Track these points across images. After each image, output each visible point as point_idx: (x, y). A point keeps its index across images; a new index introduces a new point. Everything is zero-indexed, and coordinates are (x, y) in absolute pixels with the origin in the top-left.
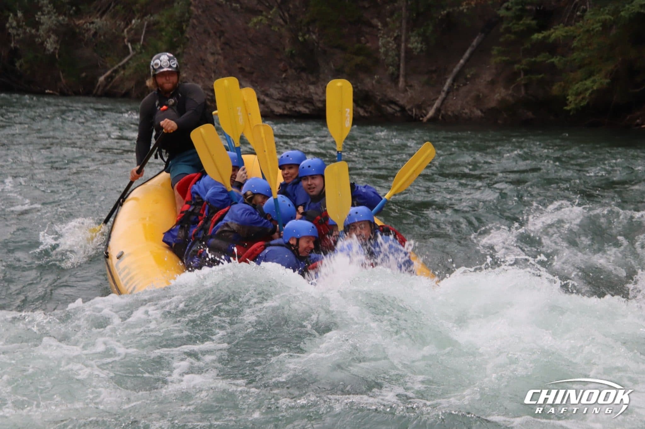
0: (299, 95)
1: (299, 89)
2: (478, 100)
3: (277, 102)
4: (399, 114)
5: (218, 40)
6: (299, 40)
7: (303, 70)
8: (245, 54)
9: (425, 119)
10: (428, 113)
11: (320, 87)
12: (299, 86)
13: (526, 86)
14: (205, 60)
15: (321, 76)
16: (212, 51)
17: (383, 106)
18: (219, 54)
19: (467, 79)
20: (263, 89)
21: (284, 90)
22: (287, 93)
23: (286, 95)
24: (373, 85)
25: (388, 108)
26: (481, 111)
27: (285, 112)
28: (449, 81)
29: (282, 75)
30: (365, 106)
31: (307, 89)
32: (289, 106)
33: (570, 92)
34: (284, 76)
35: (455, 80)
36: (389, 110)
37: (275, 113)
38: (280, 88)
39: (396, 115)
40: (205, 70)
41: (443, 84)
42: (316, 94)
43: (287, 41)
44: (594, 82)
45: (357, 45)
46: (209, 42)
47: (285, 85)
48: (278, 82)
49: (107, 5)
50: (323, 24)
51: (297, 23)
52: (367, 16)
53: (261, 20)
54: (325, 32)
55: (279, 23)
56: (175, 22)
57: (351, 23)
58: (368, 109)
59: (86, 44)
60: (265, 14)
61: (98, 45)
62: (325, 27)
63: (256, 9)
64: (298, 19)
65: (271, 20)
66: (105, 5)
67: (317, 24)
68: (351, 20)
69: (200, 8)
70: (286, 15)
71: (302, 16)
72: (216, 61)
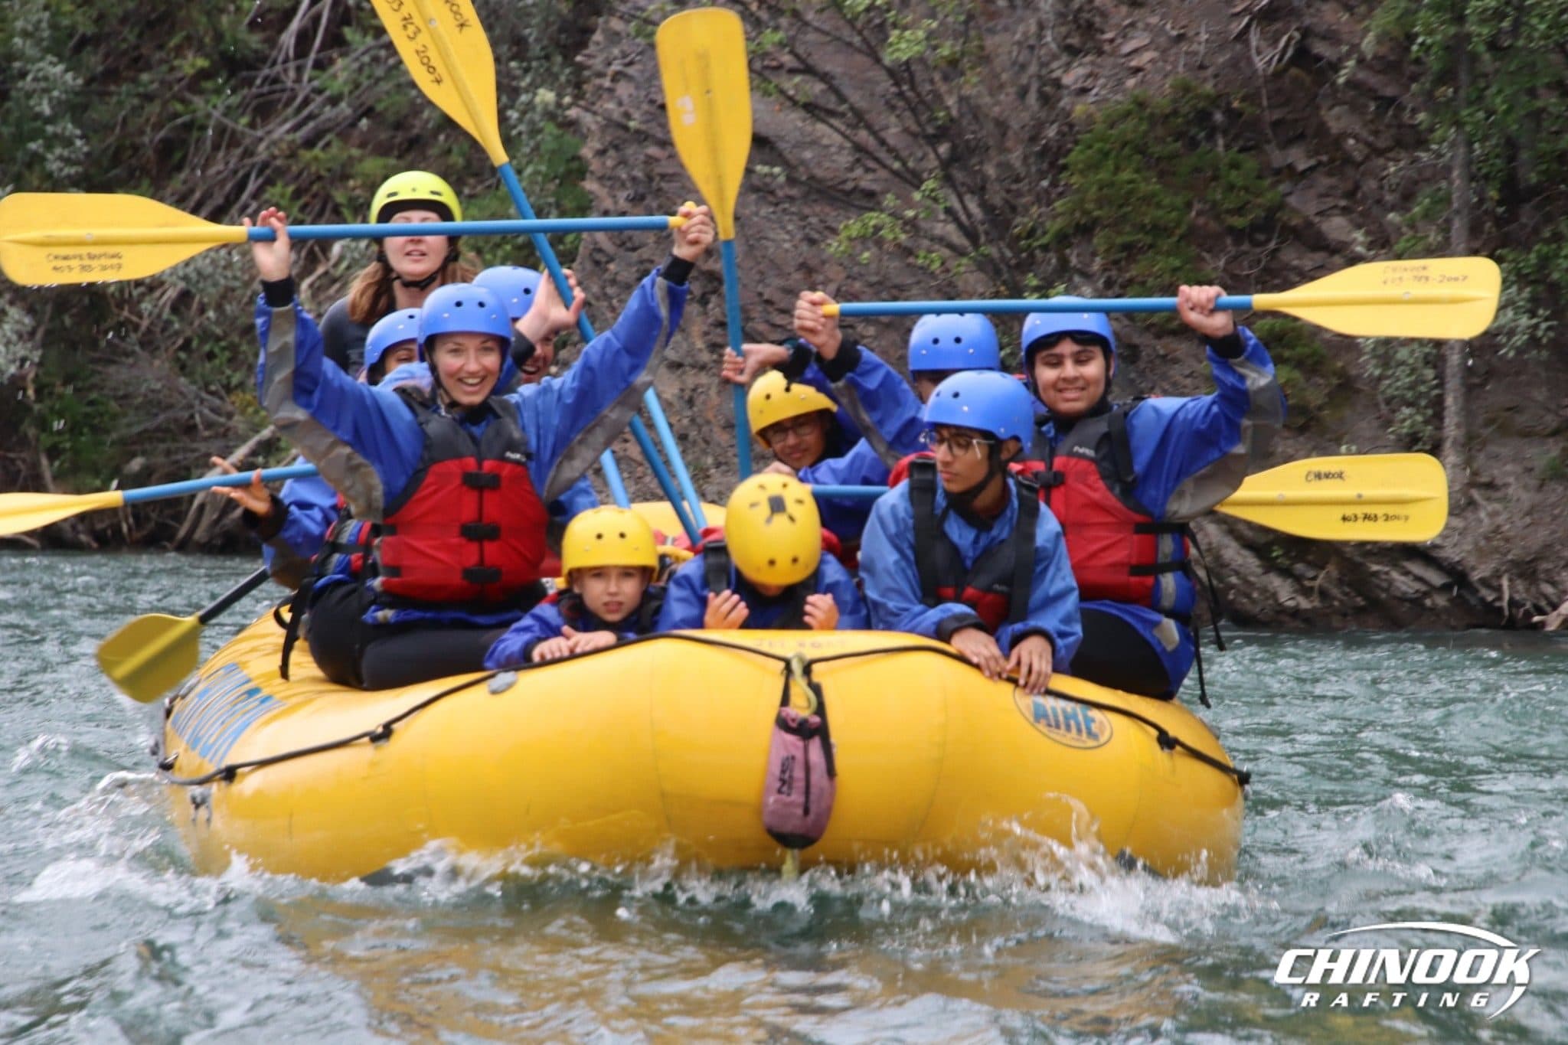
4: (1441, 601)
17: (1375, 568)
18: (703, 367)
25: (1395, 575)
30: (1299, 567)
36: (1404, 584)
39: (1428, 602)
49: (229, 186)
50: (1119, 240)
51: (1018, 238)
52: (1303, 204)
53: (877, 229)
54: (1133, 271)
55: (941, 240)
56: (508, 247)
57: (1238, 235)
58: (1314, 578)
59: (148, 343)
60: (889, 200)
61: (195, 344)
62: (1131, 251)
63: (849, 186)
64: (1021, 223)
65: (912, 225)
66: (222, 183)
67: (1099, 240)
68: (1238, 222)
69: (623, 185)
70: (973, 206)
71: (1034, 210)
72: (687, 394)
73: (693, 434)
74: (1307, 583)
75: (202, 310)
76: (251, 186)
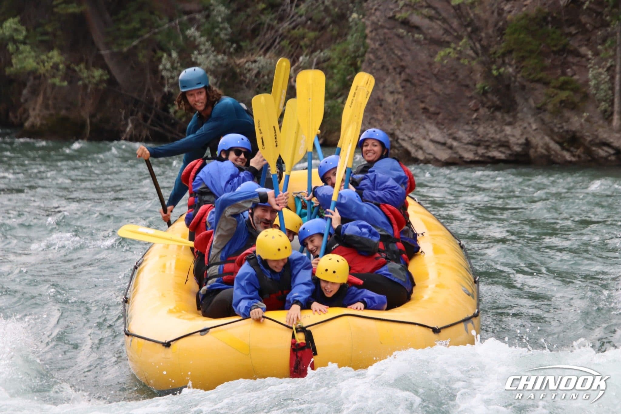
0: (492, 138)
1: (492, 131)
3: (466, 147)
4: (613, 158)
5: (398, 76)
6: (493, 75)
7: (498, 108)
8: (429, 92)
11: (518, 128)
12: (492, 127)
14: (382, 100)
15: (519, 115)
16: (391, 89)
17: (594, 148)
18: (399, 93)
20: (450, 132)
21: (475, 133)
22: (478, 135)
23: (478, 138)
24: (581, 125)
25: (600, 151)
27: (477, 158)
29: (472, 115)
31: (502, 131)
32: (481, 151)
34: (475, 116)
36: (601, 153)
37: (465, 159)
38: (470, 131)
39: (610, 158)
40: (382, 111)
42: (513, 136)
43: (479, 75)
45: (562, 79)
46: (388, 79)
47: (476, 127)
48: (467, 124)
49: (271, 41)
50: (521, 54)
51: (491, 55)
52: (574, 44)
53: (449, 53)
54: (524, 64)
55: (469, 55)
56: (349, 58)
57: (555, 53)
58: (576, 152)
59: (248, 86)
60: (453, 45)
61: (261, 86)
62: (523, 58)
63: (442, 40)
64: (492, 50)
65: (460, 52)
66: (269, 40)
67: (514, 55)
68: (555, 49)
69: (377, 41)
70: (478, 46)
71: (496, 47)
72: (395, 101)
73: (397, 112)
74: (574, 153)
75: (263, 76)
76: (278, 41)
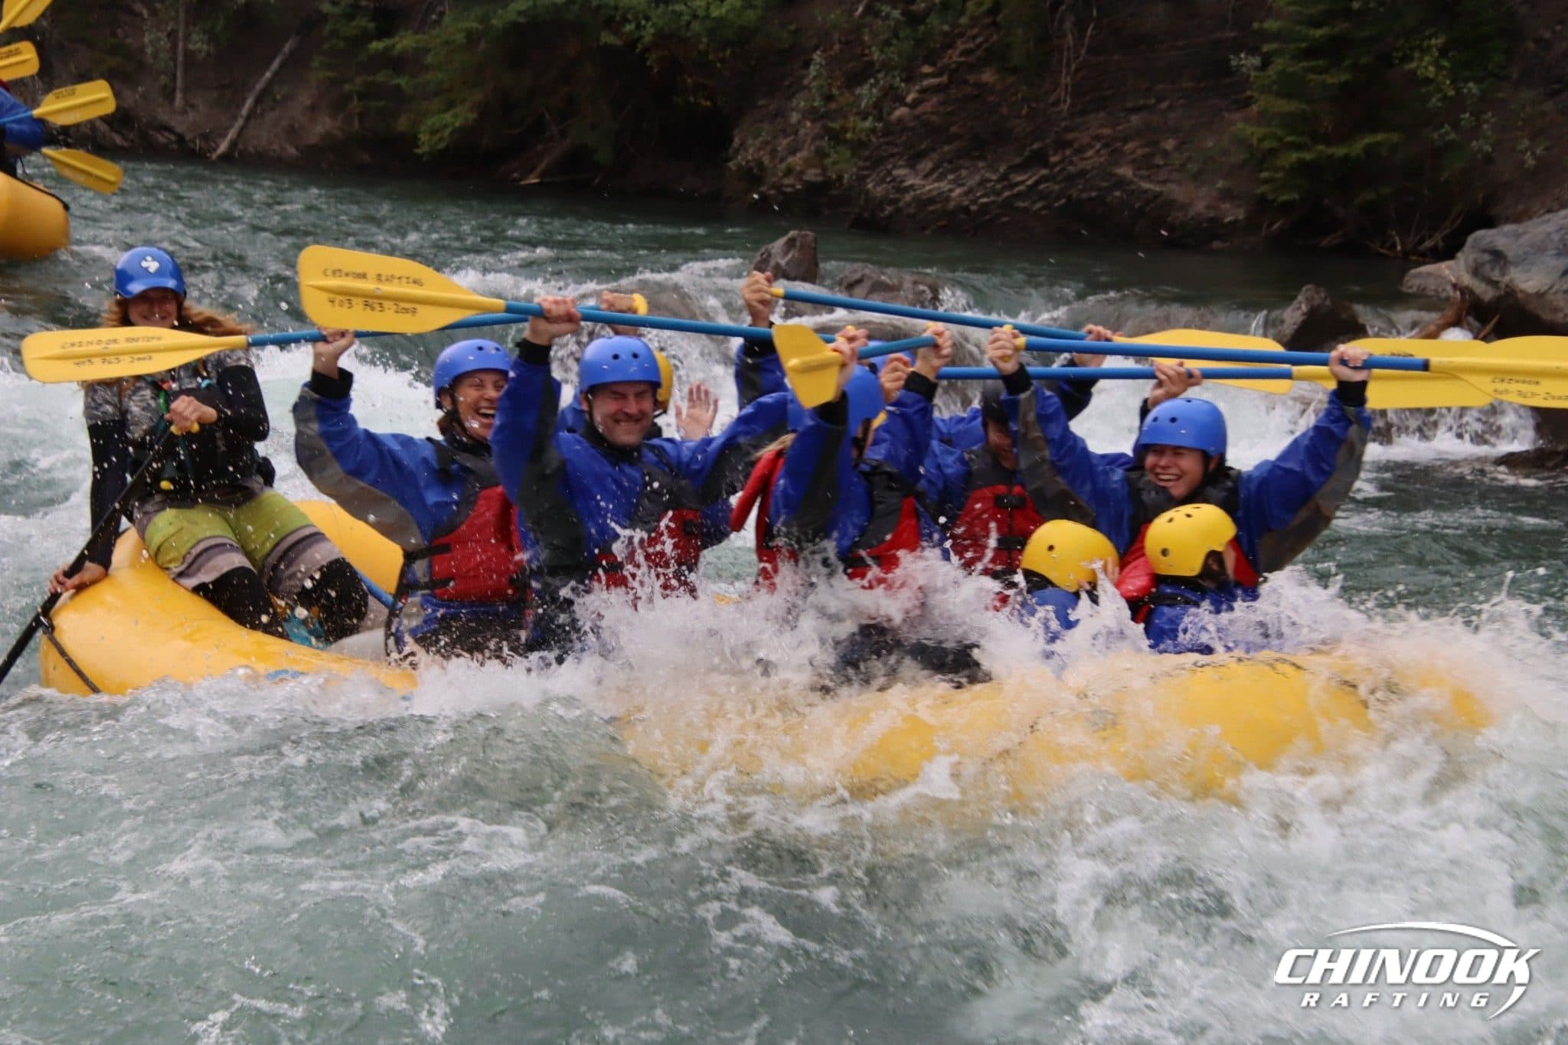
2: (292, 132)
9: (214, 156)
10: (218, 146)
13: (362, 116)
19: (275, 100)
26: (297, 148)
28: (249, 102)
33: (423, 128)
35: (258, 101)
41: (240, 107)
44: (456, 116)
